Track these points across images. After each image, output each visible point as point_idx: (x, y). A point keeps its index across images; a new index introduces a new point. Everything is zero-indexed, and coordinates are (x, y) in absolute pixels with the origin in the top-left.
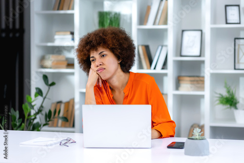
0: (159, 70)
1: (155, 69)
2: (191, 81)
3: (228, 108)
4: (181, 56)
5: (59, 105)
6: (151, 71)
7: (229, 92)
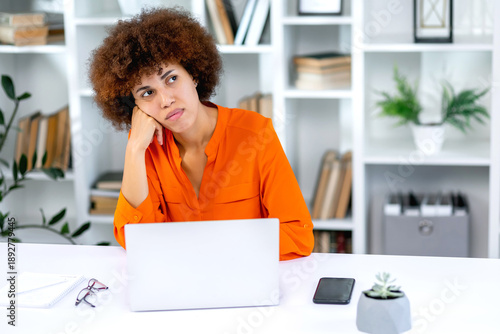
0: (252, 46)
1: (243, 43)
2: (323, 68)
3: (401, 123)
4: (301, 14)
5: (35, 122)
6: (236, 48)
7: (402, 89)
